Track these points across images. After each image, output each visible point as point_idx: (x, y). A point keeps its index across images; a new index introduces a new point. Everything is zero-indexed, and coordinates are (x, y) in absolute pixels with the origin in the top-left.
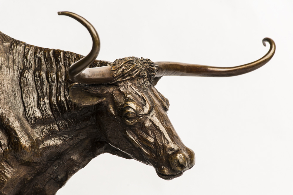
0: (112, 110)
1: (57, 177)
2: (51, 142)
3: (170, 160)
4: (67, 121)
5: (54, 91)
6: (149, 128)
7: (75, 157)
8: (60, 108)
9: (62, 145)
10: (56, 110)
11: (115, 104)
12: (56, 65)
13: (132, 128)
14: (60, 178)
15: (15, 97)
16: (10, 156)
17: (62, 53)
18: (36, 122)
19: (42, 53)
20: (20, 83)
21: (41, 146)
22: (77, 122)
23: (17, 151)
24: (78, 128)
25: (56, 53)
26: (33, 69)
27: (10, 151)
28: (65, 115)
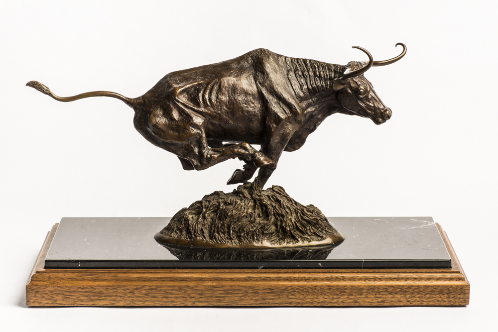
0: (349, 91)
1: (310, 128)
2: (309, 110)
3: (383, 114)
4: (317, 98)
5: (308, 82)
6: (371, 99)
7: (319, 116)
8: (314, 91)
9: (315, 110)
10: (312, 92)
11: (351, 88)
12: (306, 67)
13: (361, 100)
14: (311, 128)
15: (288, 86)
16: (291, 119)
17: (308, 61)
18: (302, 99)
19: (296, 61)
20: (288, 78)
21: (305, 112)
22: (323, 98)
23: (296, 116)
24: (323, 101)
25: (305, 61)
26: (293, 70)
27: (292, 116)
28: (317, 95)
